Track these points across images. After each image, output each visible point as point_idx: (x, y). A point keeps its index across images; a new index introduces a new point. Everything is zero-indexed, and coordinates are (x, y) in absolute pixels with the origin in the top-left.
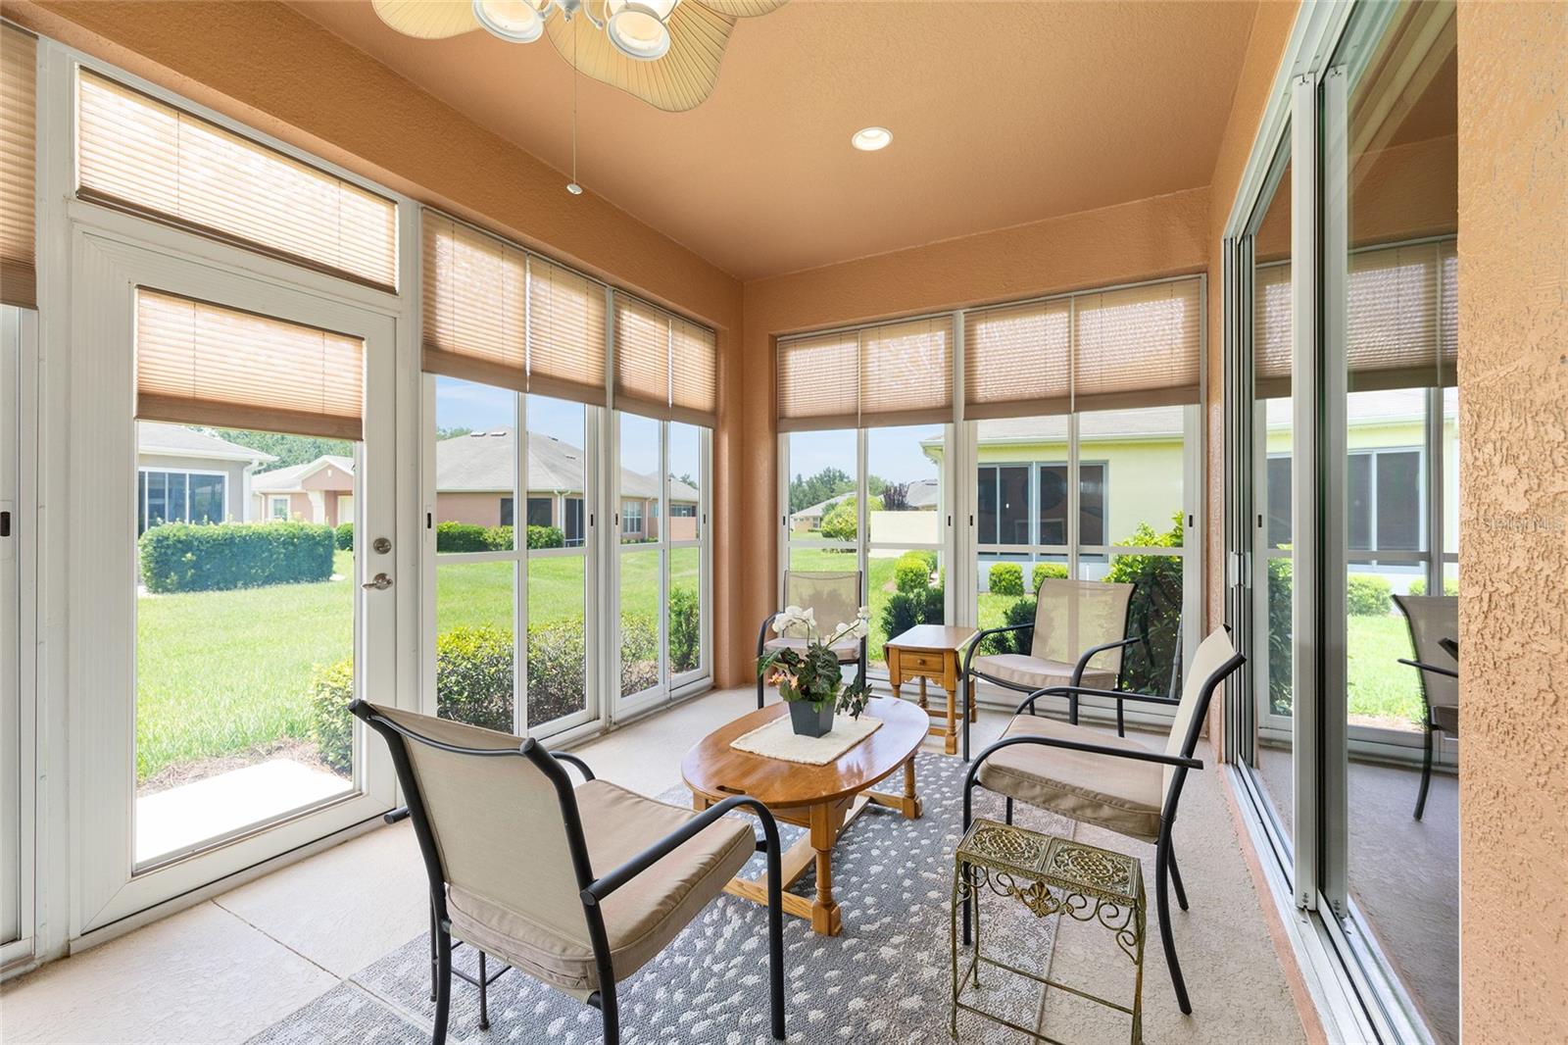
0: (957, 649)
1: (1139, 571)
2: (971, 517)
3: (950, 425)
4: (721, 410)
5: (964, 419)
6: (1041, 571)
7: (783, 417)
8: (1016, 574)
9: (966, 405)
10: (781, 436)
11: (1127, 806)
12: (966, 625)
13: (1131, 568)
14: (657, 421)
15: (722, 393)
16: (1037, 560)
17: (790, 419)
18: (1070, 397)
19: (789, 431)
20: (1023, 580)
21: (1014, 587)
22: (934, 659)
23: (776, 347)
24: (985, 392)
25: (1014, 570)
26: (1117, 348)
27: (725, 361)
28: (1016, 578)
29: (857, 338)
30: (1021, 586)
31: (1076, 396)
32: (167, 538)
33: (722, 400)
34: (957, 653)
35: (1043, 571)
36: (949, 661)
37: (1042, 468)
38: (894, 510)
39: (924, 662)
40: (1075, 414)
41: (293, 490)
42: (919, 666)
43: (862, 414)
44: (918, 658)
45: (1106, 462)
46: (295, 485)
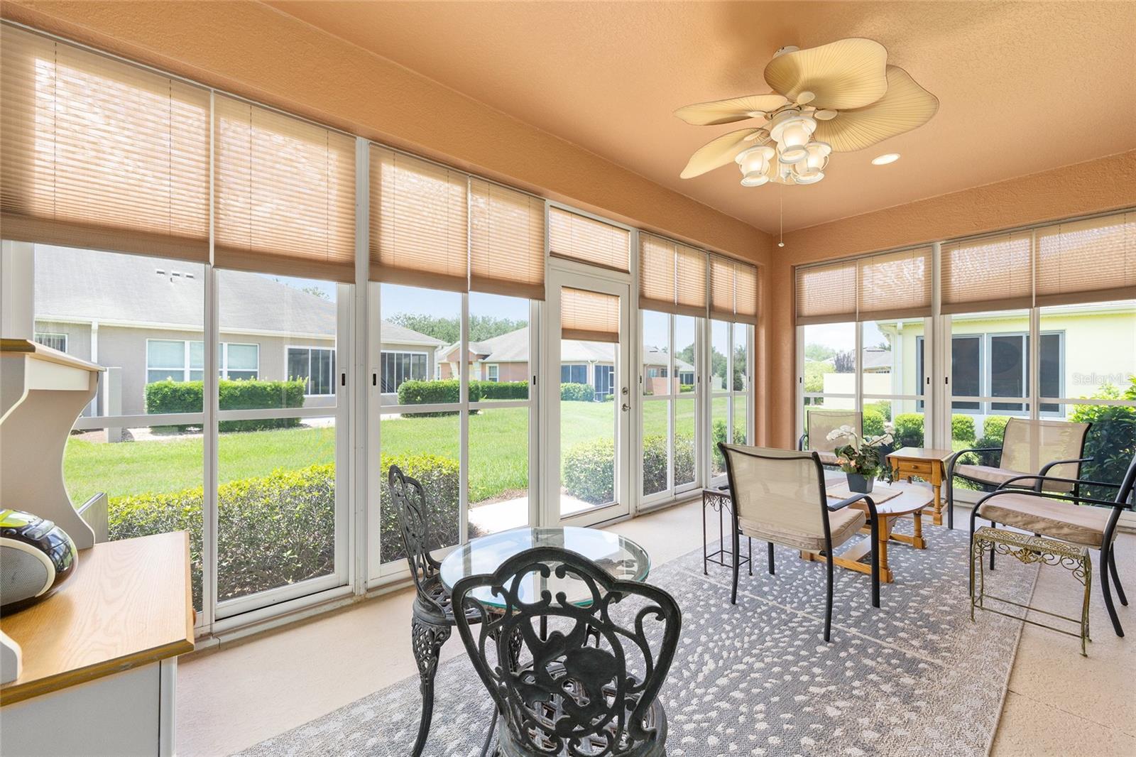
0: (942, 460)
1: (1096, 418)
2: (947, 378)
3: (930, 318)
4: (760, 313)
5: (941, 314)
6: (992, 422)
7: (800, 316)
8: (968, 424)
9: (942, 304)
10: (798, 328)
11: (1080, 528)
12: (942, 448)
13: (1088, 415)
14: (726, 323)
15: (760, 304)
16: (987, 414)
17: (805, 317)
18: (1031, 296)
19: (804, 325)
20: (974, 429)
21: (966, 434)
22: (924, 465)
23: (796, 272)
24: (957, 293)
25: (965, 420)
26: (1075, 261)
27: (763, 285)
28: (968, 427)
29: (856, 265)
30: (973, 433)
31: (1036, 296)
32: (410, 388)
33: (760, 308)
34: (942, 462)
35: (995, 422)
36: (936, 468)
37: (993, 338)
38: (843, 372)
39: (916, 467)
40: (1036, 309)
41: (443, 361)
42: (912, 470)
43: (859, 313)
44: (912, 465)
45: (1063, 332)
46: (443, 359)
